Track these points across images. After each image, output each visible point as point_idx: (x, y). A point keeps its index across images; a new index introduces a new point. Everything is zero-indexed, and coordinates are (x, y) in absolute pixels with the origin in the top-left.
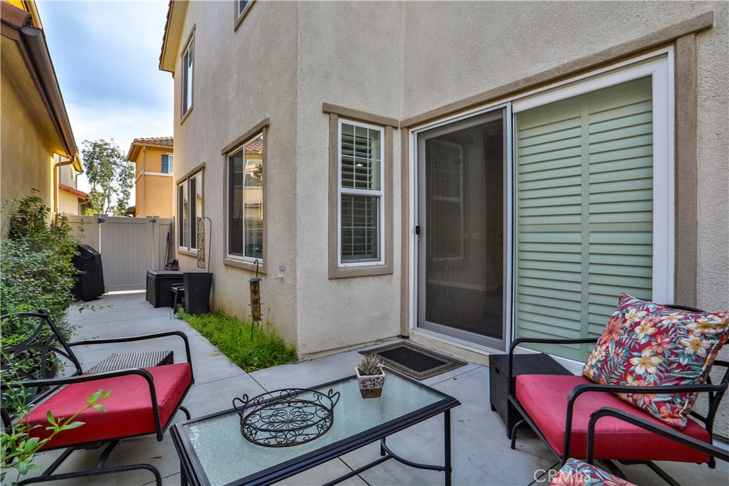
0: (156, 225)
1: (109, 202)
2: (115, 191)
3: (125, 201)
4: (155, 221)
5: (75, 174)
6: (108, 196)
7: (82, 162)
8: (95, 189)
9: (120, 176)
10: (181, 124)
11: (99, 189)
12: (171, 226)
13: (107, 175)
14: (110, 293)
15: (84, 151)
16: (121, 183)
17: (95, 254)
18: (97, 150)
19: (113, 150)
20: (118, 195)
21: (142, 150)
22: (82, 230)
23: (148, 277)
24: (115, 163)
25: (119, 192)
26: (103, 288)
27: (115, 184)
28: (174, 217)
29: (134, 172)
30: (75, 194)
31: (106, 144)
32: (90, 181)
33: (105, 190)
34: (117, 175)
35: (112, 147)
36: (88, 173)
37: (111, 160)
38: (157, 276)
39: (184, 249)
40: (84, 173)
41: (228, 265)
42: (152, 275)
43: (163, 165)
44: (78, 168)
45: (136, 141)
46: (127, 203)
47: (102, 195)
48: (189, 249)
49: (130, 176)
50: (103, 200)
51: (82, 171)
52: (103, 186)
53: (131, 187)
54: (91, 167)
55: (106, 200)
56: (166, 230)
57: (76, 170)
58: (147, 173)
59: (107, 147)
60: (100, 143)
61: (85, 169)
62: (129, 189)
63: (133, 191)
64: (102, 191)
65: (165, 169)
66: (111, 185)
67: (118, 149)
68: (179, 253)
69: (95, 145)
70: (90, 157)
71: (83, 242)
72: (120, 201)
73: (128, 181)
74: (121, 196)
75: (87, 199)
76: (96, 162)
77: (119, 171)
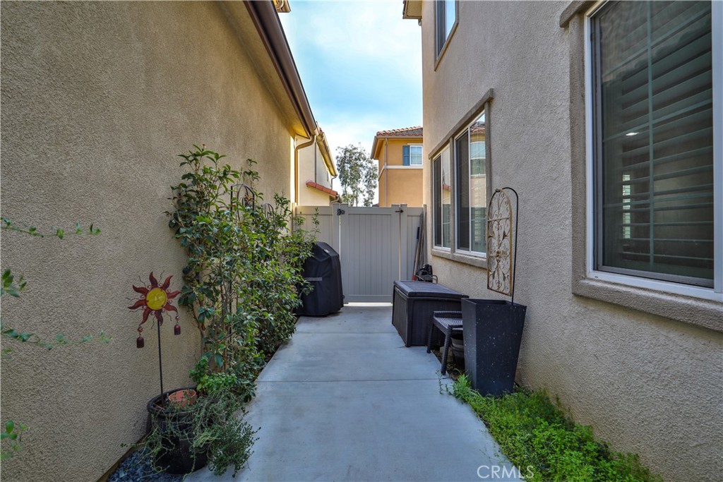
0: (404, 215)
1: (357, 202)
2: (361, 192)
3: (370, 201)
4: (402, 211)
5: (330, 177)
6: (356, 197)
7: (336, 167)
8: (346, 191)
9: (366, 177)
10: (435, 70)
11: (350, 191)
12: (422, 218)
13: (356, 178)
14: (350, 304)
15: (337, 157)
16: (366, 184)
17: (332, 255)
18: (348, 154)
19: (360, 154)
20: (364, 195)
21: (384, 143)
22: (317, 223)
23: (394, 290)
24: (361, 166)
25: (365, 193)
26: (342, 297)
27: (362, 185)
28: (425, 206)
29: (377, 173)
30: (327, 193)
31: (355, 149)
32: (342, 184)
33: (354, 192)
34: (364, 177)
35: (359, 151)
36: (340, 177)
37: (359, 163)
38: (411, 294)
39: (446, 250)
40: (338, 177)
41: (586, 297)
42: (403, 290)
43: (404, 157)
44: (333, 173)
45: (379, 134)
46: (372, 203)
47: (352, 196)
48: (453, 251)
49: (374, 176)
50: (353, 200)
51: (336, 175)
52: (352, 187)
53: (375, 187)
54: (342, 170)
55: (355, 201)
56: (415, 223)
57: (332, 174)
58: (389, 167)
59: (355, 151)
60: (350, 148)
61: (338, 173)
62: (373, 190)
63: (376, 191)
64: (352, 193)
65: (406, 162)
66: (358, 186)
67: (364, 152)
68: (434, 256)
69: (346, 151)
70: (343, 161)
71: (320, 239)
72: (366, 201)
73: (373, 181)
74: (367, 195)
75: (337, 197)
76: (347, 166)
77: (365, 172)
